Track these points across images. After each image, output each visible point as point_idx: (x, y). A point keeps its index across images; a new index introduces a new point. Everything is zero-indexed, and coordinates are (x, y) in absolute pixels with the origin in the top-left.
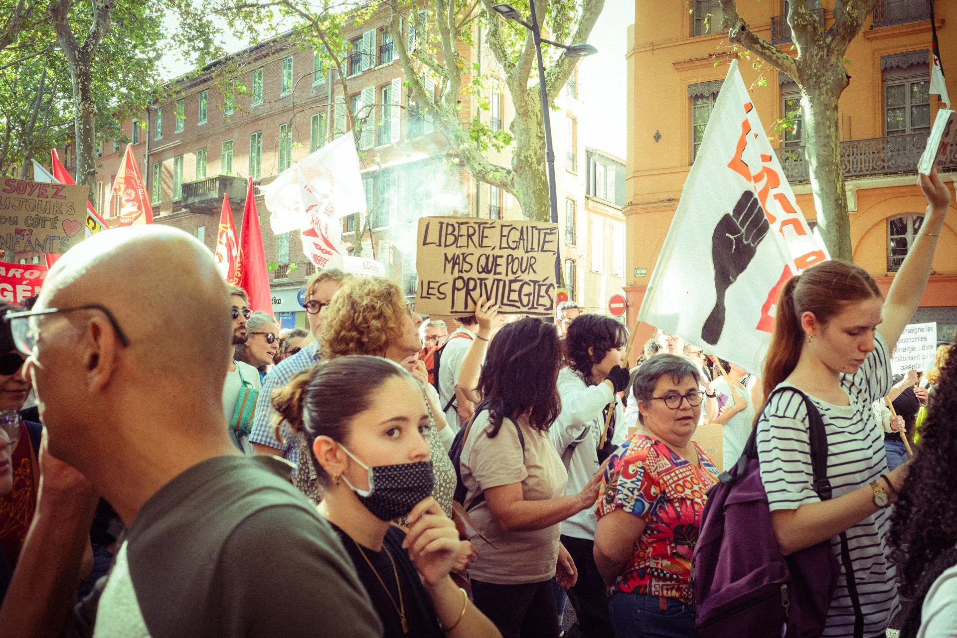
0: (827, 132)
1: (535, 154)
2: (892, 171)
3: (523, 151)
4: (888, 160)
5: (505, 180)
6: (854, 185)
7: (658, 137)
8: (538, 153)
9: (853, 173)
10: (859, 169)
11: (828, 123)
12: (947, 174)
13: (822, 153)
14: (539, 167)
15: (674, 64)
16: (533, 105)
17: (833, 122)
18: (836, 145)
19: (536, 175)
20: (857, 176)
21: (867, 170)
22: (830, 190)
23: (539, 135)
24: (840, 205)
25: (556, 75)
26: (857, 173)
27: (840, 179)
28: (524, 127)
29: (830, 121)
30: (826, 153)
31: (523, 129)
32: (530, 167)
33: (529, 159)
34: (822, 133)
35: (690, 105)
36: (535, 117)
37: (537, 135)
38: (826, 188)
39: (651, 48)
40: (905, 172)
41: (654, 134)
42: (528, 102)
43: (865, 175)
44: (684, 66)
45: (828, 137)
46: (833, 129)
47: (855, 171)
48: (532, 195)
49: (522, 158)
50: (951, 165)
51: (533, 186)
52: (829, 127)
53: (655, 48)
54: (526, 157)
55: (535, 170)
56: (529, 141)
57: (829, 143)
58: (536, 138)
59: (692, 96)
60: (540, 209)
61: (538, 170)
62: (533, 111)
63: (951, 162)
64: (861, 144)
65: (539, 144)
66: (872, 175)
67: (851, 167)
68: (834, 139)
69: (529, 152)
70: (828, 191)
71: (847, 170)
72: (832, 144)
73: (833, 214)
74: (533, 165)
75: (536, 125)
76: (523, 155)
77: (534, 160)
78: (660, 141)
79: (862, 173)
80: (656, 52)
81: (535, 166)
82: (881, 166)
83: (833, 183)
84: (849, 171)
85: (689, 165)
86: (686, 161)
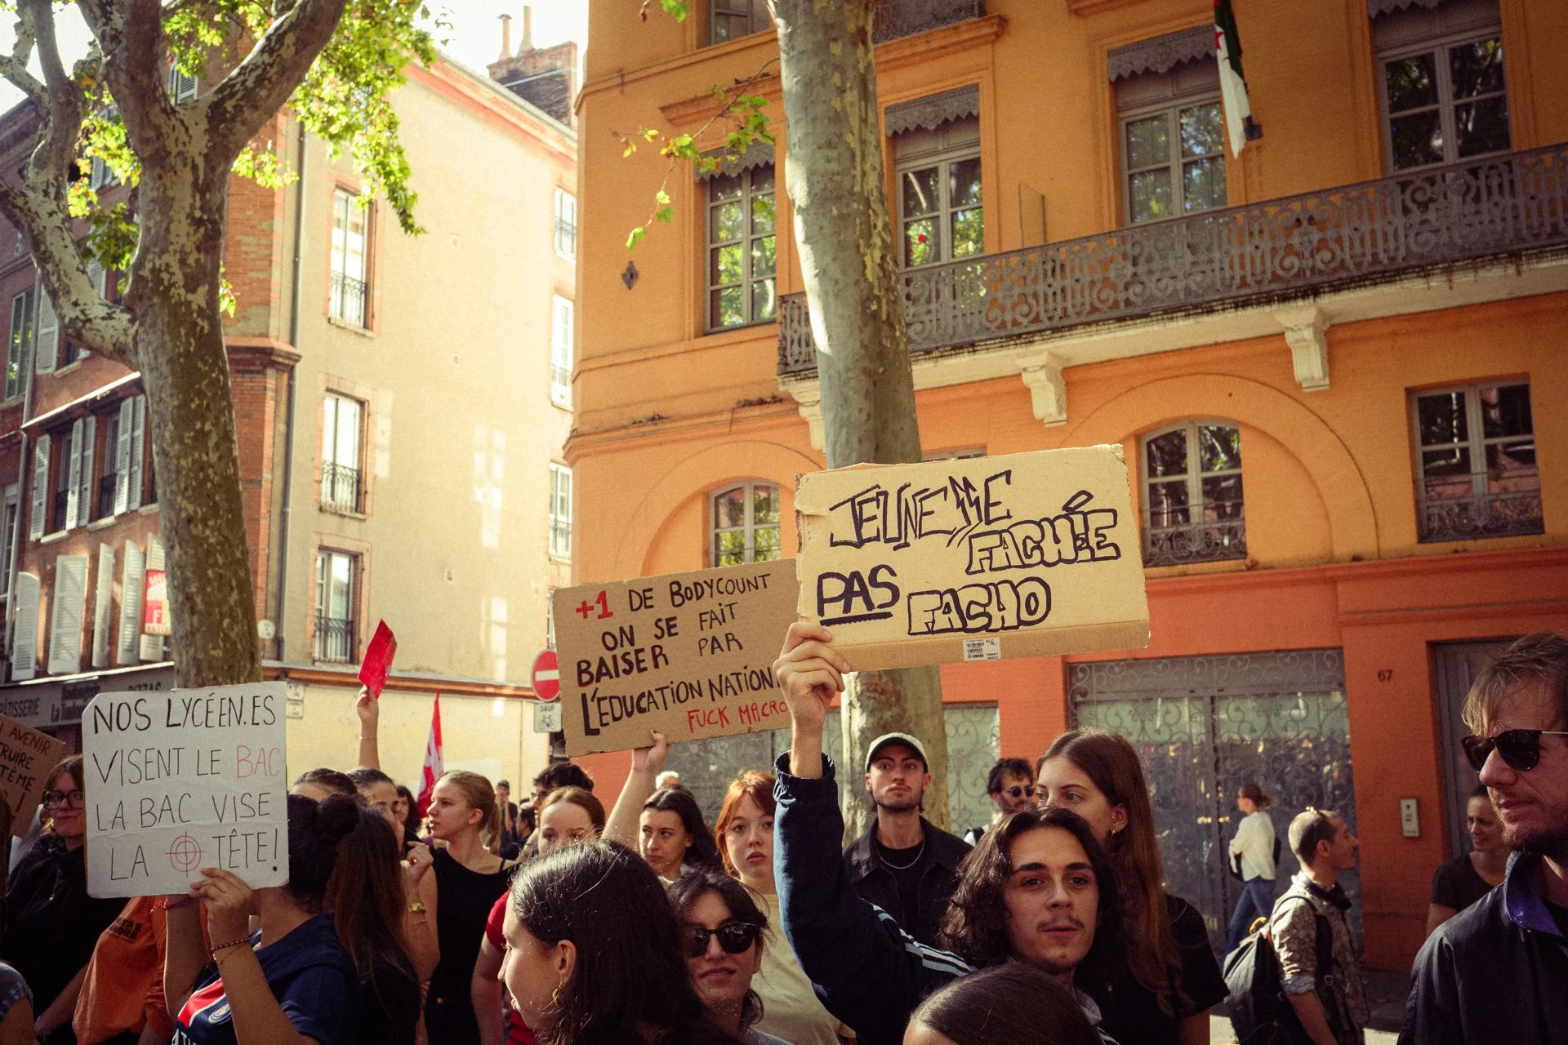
0: (836, 104)
1: (183, 262)
2: (1138, 311)
3: (150, 257)
4: (1126, 287)
5: (122, 339)
6: (1053, 355)
7: (631, 276)
8: (191, 261)
9: (1047, 324)
10: (1059, 312)
11: (836, 79)
12: (1267, 309)
13: (821, 165)
14: (190, 297)
15: (663, 109)
16: (187, 140)
17: (851, 74)
18: (863, 142)
19: (179, 315)
20: (1055, 330)
21: (1078, 314)
23: (198, 214)
24: (875, 315)
25: (259, 71)
26: (1056, 323)
27: (877, 241)
28: (155, 194)
29: (843, 72)
30: (834, 166)
31: (153, 200)
32: (165, 295)
33: (165, 276)
34: (820, 110)
35: (699, 204)
36: (188, 169)
37: (190, 216)
38: (834, 270)
39: (618, 81)
40: (1166, 312)
41: (624, 271)
42: (164, 129)
43: (1071, 327)
44: (683, 112)
45: (838, 118)
46: (852, 96)
47: (1050, 319)
48: (165, 369)
49: (146, 273)
50: (1274, 286)
51: (169, 345)
52: (842, 91)
53: (627, 79)
54: (155, 271)
55: (179, 304)
56: (167, 230)
57: (840, 136)
58: (185, 222)
59: (702, 180)
60: (184, 405)
61: (188, 303)
62: (180, 153)
63: (1275, 278)
64: (1063, 250)
65: (194, 239)
66: (1089, 324)
67: (1042, 310)
68: (855, 123)
69: (166, 258)
70: (839, 276)
71: (1032, 316)
72: (852, 141)
73: (854, 345)
74: (173, 290)
75: (188, 190)
76: (149, 266)
77: (179, 277)
78: (638, 285)
79: (1066, 322)
80: (628, 89)
81: (179, 293)
82: (1110, 302)
83: (852, 252)
84: (1037, 320)
85: (697, 336)
86: (690, 328)
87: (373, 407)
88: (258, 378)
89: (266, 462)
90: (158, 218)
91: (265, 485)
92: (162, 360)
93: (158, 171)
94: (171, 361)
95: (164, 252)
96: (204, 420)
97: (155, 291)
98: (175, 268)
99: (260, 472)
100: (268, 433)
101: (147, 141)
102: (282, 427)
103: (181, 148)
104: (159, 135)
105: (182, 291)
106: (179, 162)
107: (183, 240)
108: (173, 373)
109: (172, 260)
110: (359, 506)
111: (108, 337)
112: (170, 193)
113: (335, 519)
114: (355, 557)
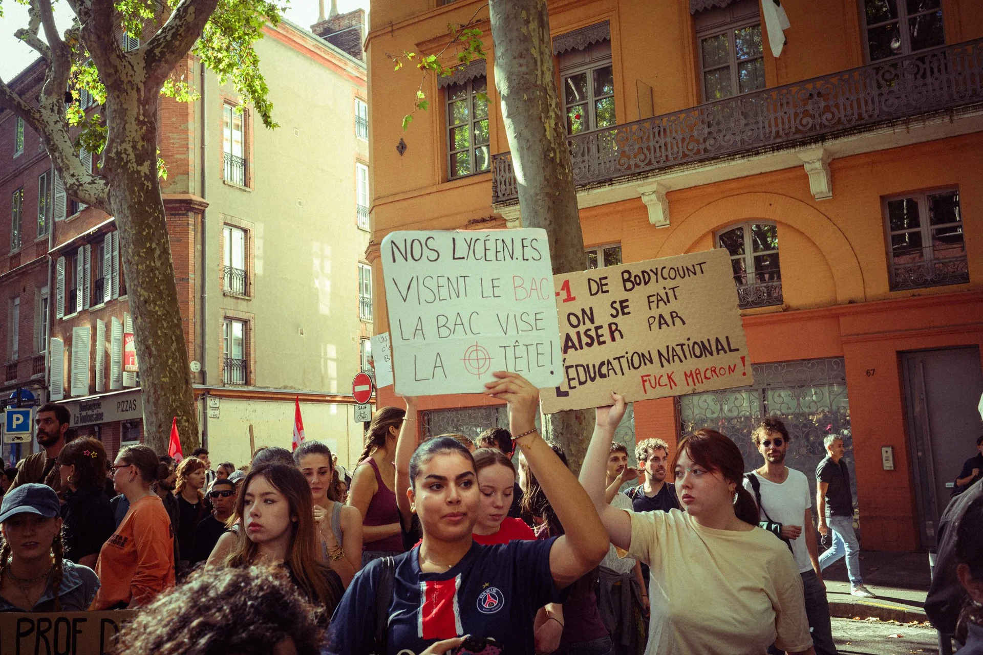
0: (524, 30)
1: (134, 147)
2: (712, 155)
3: (115, 145)
4: (705, 141)
5: (101, 195)
6: (659, 184)
7: (402, 148)
8: (139, 146)
9: (657, 166)
10: (664, 158)
11: (524, 14)
12: (792, 150)
13: (516, 69)
14: (139, 168)
15: (418, 45)
16: (133, 73)
17: (533, 11)
18: (541, 53)
19: (134, 179)
20: (661, 169)
21: (675, 159)
22: (533, 135)
23: (142, 118)
24: (553, 160)
25: (174, 30)
26: (661, 165)
27: (552, 114)
28: (115, 107)
29: (528, 11)
30: (524, 69)
31: (115, 111)
32: (125, 167)
33: (124, 156)
34: (515, 34)
35: (442, 102)
36: (135, 91)
37: (137, 119)
38: (527, 133)
39: (390, 29)
40: (729, 155)
41: (397, 145)
42: (119, 68)
43: (671, 167)
44: (430, 46)
45: (526, 39)
46: (534, 25)
47: (658, 162)
48: (127, 212)
49: (113, 155)
50: (797, 136)
51: (129, 197)
52: (527, 22)
53: (395, 28)
54: (118, 154)
55: (133, 172)
56: (124, 129)
57: (527, 50)
58: (134, 123)
59: (443, 87)
60: (140, 232)
61: (138, 172)
62: (129, 82)
63: (797, 131)
64: (665, 119)
65: (139, 133)
66: (682, 164)
67: (653, 158)
68: (536, 42)
69: (124, 145)
70: (530, 137)
71: (647, 161)
72: (535, 53)
73: (540, 178)
74: (129, 164)
75: (135, 104)
76: (114, 150)
77: (132, 156)
78: (406, 153)
79: (668, 164)
80: (396, 34)
81: (133, 166)
82: (695, 150)
83: (537, 122)
84: (650, 163)
85: (443, 182)
86: (439, 178)
87: (252, 233)
88: (184, 218)
89: (191, 268)
90: (119, 121)
91: (191, 281)
92: (125, 206)
93: (117, 93)
94: (130, 207)
95: (122, 142)
96: (151, 241)
97: (119, 165)
98: (130, 150)
99: (187, 273)
100: (191, 251)
101: (109, 75)
102: (199, 247)
103: (130, 78)
104: (116, 71)
105: (135, 165)
106: (129, 87)
107: (134, 134)
108: (132, 214)
109: (128, 146)
110: (247, 293)
111: (92, 195)
112: (125, 106)
113: (233, 300)
114: (245, 323)
